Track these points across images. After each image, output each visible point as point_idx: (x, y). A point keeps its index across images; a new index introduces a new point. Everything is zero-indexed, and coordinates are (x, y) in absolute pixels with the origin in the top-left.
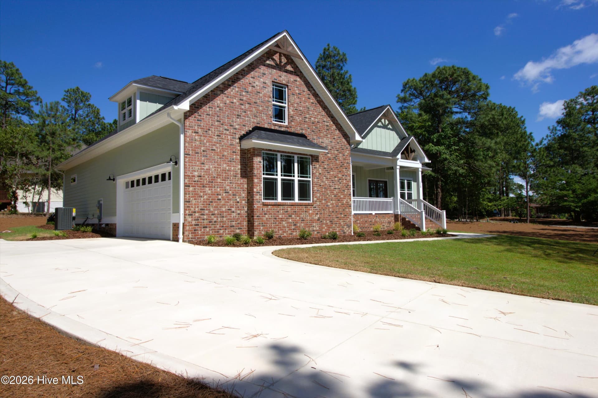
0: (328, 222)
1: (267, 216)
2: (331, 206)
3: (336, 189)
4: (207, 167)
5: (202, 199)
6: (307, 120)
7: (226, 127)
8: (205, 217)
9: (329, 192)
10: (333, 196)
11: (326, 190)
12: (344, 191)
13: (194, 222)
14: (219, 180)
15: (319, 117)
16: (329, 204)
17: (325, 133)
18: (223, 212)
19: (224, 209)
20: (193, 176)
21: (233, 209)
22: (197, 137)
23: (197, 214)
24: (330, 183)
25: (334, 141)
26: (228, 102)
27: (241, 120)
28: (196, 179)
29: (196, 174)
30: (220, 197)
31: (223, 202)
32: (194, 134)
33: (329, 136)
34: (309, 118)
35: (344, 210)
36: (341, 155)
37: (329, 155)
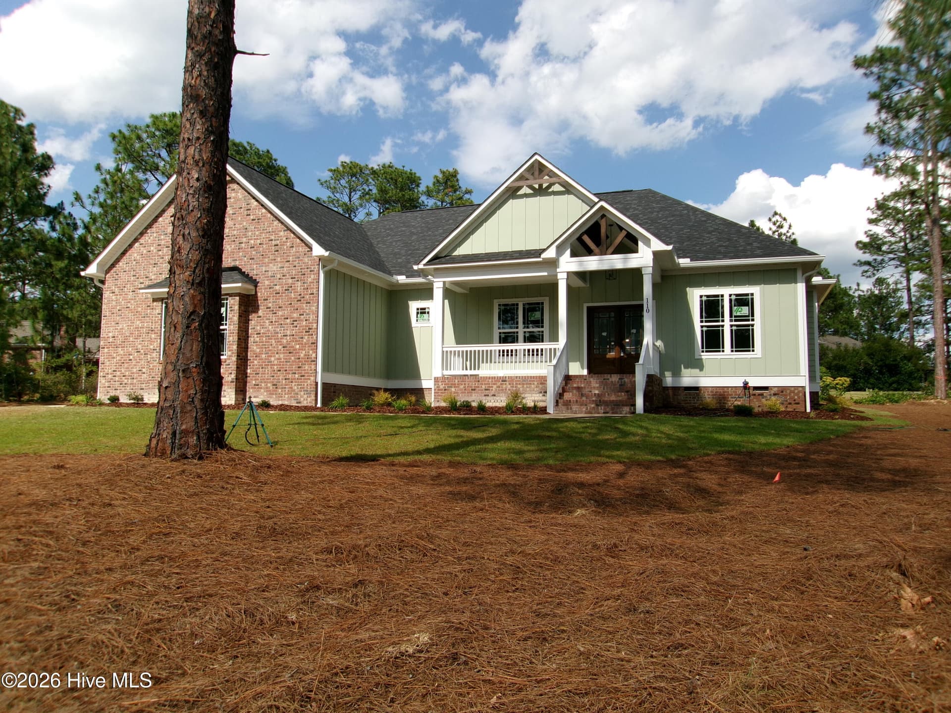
0: (269, 385)
2: (276, 362)
3: (286, 336)
4: (121, 326)
5: (115, 360)
6: (243, 245)
7: (141, 281)
8: (117, 379)
9: (274, 341)
10: (280, 347)
11: (269, 339)
12: (302, 338)
13: (107, 384)
14: (131, 339)
15: (263, 235)
16: (273, 359)
17: (272, 257)
18: (133, 373)
19: (135, 370)
20: (108, 337)
21: (144, 370)
22: (114, 297)
23: (110, 376)
24: (277, 327)
25: (287, 265)
26: (145, 252)
27: (158, 268)
28: (111, 340)
29: (111, 335)
30: (131, 357)
31: (134, 362)
32: (111, 295)
33: (279, 259)
34: (246, 243)
35: (299, 367)
36: (299, 283)
37: (277, 287)
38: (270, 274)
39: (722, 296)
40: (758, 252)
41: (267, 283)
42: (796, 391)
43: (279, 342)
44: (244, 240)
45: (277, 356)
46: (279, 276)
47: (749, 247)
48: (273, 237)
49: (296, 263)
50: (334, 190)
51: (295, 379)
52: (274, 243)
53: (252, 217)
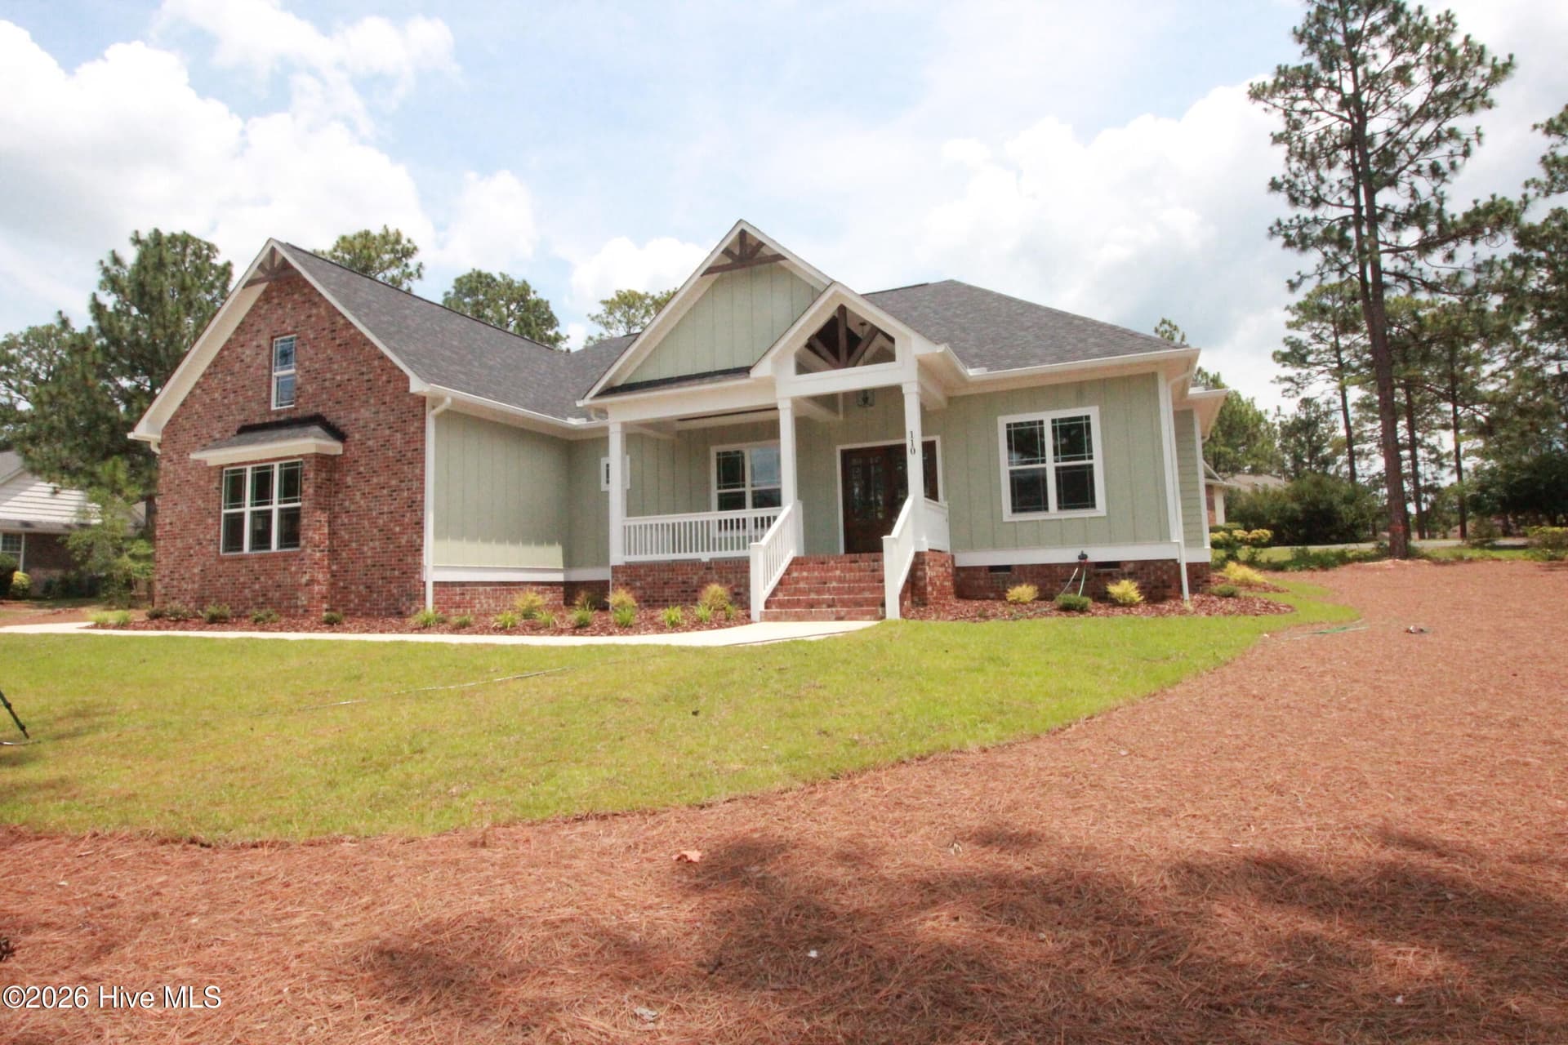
0: (361, 588)
1: (222, 580)
2: (370, 554)
3: (383, 514)
4: (179, 508)
6: (327, 384)
9: (366, 523)
10: (375, 531)
11: (361, 519)
12: (403, 516)
13: (163, 591)
15: (352, 367)
16: (365, 548)
17: (363, 398)
18: (195, 574)
19: (196, 571)
20: (166, 525)
22: (171, 468)
23: (167, 580)
24: (372, 502)
25: (383, 408)
26: (207, 401)
27: (224, 423)
28: (168, 528)
29: (168, 521)
30: (192, 552)
31: (196, 560)
32: (168, 464)
33: (372, 401)
34: (330, 379)
35: (400, 560)
36: (399, 435)
37: (370, 443)
38: (361, 423)
39: (1041, 422)
40: (1095, 350)
41: (357, 436)
42: (1165, 568)
43: (374, 523)
44: (328, 376)
45: (371, 544)
46: (372, 426)
47: (1080, 345)
48: (364, 369)
49: (394, 406)
50: (607, 325)
51: (394, 578)
52: (366, 377)
53: (338, 342)
